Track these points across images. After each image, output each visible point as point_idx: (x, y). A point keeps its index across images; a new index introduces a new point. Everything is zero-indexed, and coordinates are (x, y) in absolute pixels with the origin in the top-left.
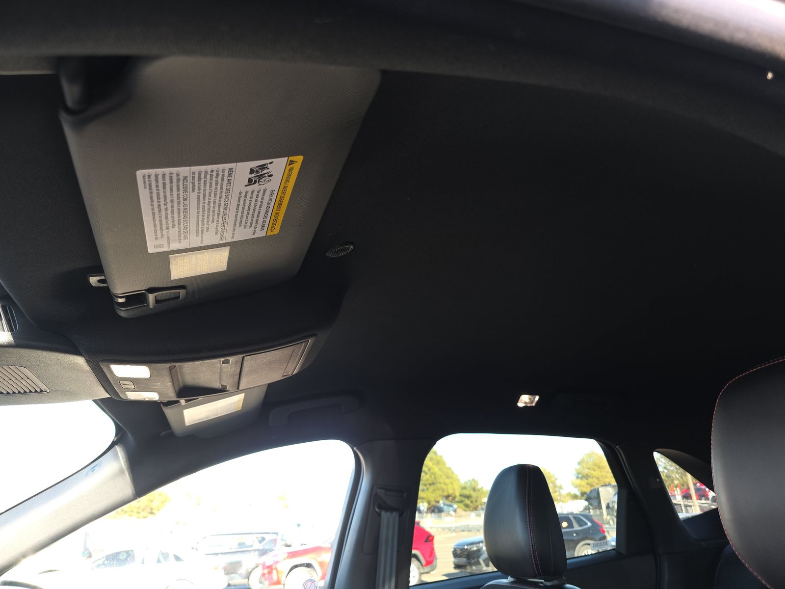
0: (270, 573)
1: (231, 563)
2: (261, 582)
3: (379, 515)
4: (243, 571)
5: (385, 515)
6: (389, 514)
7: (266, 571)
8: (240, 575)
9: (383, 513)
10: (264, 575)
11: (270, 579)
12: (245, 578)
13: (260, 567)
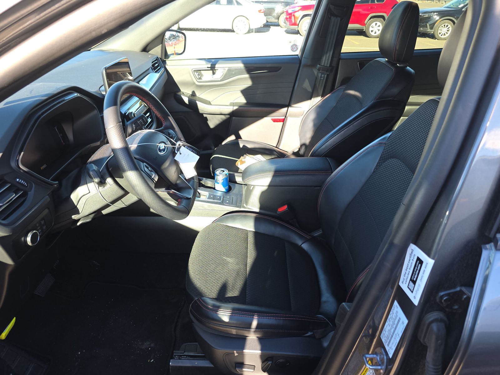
0: (290, 18)
1: (268, 9)
2: (285, 23)
3: (330, 18)
4: (275, 14)
5: (333, 19)
6: (335, 18)
7: (288, 17)
8: (274, 17)
9: (332, 17)
10: (287, 18)
11: (290, 21)
12: (276, 19)
13: (285, 13)
